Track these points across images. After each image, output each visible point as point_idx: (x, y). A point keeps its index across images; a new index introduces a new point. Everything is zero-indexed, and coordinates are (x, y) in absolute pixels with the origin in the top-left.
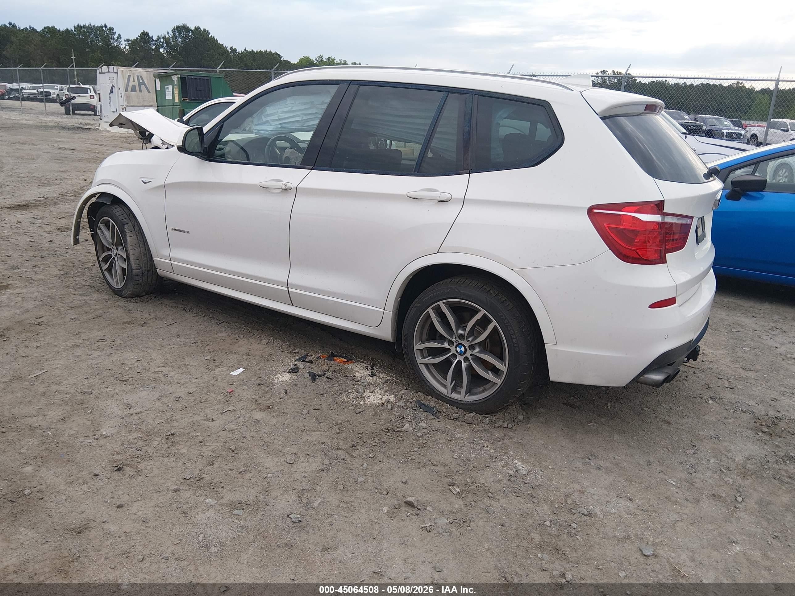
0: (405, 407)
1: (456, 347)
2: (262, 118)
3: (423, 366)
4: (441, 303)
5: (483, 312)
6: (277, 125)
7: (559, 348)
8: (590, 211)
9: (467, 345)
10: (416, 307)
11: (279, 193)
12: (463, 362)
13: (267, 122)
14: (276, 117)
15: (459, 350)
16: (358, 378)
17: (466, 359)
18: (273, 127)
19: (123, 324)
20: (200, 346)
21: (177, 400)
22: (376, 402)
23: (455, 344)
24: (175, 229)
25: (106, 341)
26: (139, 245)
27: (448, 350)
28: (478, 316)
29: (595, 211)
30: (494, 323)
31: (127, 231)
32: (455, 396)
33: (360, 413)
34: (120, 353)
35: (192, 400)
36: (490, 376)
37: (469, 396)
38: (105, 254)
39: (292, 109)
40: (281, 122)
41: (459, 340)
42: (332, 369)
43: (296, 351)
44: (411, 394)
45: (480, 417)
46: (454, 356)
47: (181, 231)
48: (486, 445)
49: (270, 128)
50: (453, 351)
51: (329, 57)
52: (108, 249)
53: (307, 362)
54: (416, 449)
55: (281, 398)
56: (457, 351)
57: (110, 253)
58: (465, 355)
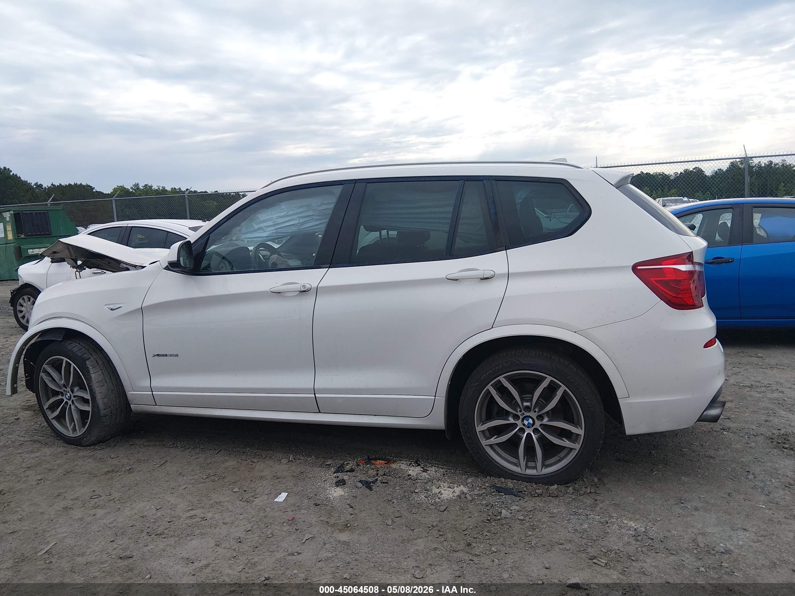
0: (484, 495)
1: (523, 420)
2: (253, 226)
3: (488, 447)
4: (501, 378)
5: (549, 379)
6: (272, 230)
7: (632, 400)
8: (635, 268)
9: (534, 415)
10: (474, 387)
11: (297, 295)
12: (532, 434)
13: (260, 229)
14: (270, 223)
15: (526, 422)
16: (413, 476)
17: (536, 431)
18: (268, 233)
19: (106, 474)
20: (217, 479)
21: (240, 542)
22: (451, 496)
23: (521, 417)
24: (158, 355)
25: (101, 496)
26: (106, 381)
27: (514, 425)
28: (545, 384)
29: (639, 268)
30: (563, 388)
31: (90, 368)
32: (530, 472)
33: (445, 510)
34: (128, 505)
35: (257, 538)
36: (566, 443)
37: (545, 468)
38: (52, 400)
39: (287, 213)
40: (276, 228)
41: (525, 413)
42: (381, 473)
43: (328, 463)
44: (479, 480)
45: (562, 488)
46: (522, 430)
47: (166, 355)
48: (588, 514)
49: (265, 234)
50: (520, 425)
51: (146, 185)
52: (56, 393)
53: (347, 472)
54: (530, 533)
55: (351, 514)
56: (524, 425)
57: (60, 397)
58: (534, 427)
